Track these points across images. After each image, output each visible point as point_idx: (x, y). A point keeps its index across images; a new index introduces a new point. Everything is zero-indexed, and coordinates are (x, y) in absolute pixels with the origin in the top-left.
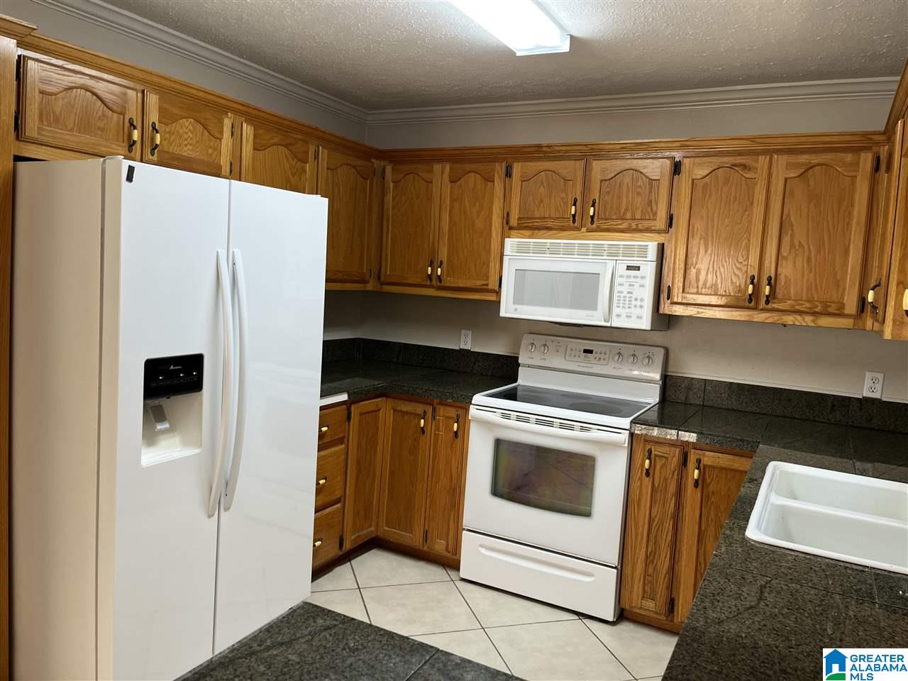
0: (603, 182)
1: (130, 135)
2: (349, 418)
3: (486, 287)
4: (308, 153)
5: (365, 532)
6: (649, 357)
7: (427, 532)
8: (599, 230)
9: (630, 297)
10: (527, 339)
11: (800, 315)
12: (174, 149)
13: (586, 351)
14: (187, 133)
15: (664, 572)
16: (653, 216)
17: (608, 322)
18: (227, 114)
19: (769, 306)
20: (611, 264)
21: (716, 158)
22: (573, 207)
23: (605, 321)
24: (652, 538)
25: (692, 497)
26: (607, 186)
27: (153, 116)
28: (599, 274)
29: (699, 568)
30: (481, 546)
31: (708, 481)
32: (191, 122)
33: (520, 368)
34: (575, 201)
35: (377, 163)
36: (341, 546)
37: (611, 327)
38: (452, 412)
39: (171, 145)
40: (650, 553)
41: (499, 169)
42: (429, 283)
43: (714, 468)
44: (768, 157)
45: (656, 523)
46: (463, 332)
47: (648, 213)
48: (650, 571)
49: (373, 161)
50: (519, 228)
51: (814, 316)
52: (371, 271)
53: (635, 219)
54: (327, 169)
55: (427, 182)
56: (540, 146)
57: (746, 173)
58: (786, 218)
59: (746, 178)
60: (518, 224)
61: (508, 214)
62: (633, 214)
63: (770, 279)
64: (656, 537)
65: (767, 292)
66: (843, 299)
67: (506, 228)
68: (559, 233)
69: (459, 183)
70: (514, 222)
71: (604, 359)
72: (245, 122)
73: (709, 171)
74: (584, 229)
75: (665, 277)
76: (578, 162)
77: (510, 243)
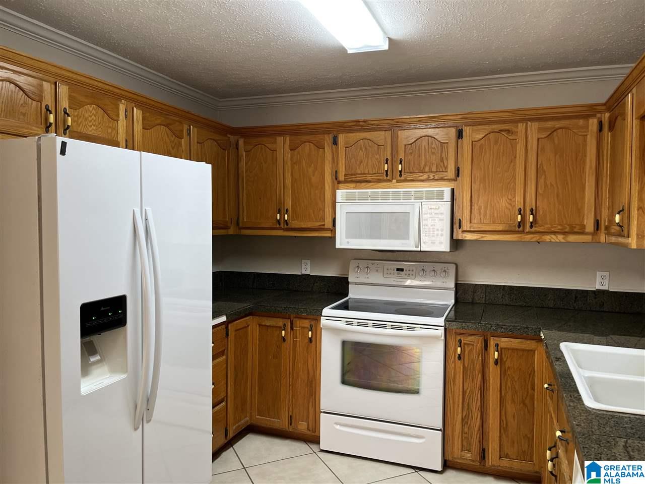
0: (407, 146)
1: (47, 119)
2: (227, 335)
3: (323, 227)
4: (183, 131)
5: (242, 422)
6: (445, 271)
7: (291, 416)
8: (406, 181)
9: (433, 229)
10: (353, 264)
11: (555, 235)
12: (81, 129)
13: (398, 270)
14: (91, 116)
15: (477, 429)
16: (445, 169)
17: (418, 247)
18: (121, 101)
19: (533, 229)
20: (418, 205)
21: (487, 126)
22: (386, 165)
23: (416, 247)
24: (465, 405)
25: (494, 372)
26: (410, 149)
27: (64, 103)
28: (409, 213)
29: (502, 424)
30: (336, 424)
31: (505, 360)
32: (94, 107)
33: (350, 285)
34: (387, 160)
35: (232, 138)
36: (226, 435)
37: (420, 251)
38: (306, 323)
39: (80, 125)
40: (465, 416)
41: (328, 139)
42: (278, 226)
43: (508, 349)
44: (525, 124)
45: (467, 394)
46: (303, 261)
47: (441, 166)
48: (466, 430)
49: (229, 136)
50: (346, 182)
51: (564, 235)
52: (231, 219)
53: (432, 172)
54: (198, 143)
55: (272, 151)
56: (358, 121)
57: (510, 136)
58: (540, 167)
59: (510, 139)
60: (345, 179)
61: (336, 171)
62: (430, 168)
63: (532, 210)
64: (468, 403)
65: (531, 220)
66: (584, 222)
67: (336, 182)
68: (375, 184)
69: (296, 151)
70: (341, 177)
71: (412, 275)
72: (135, 107)
73: (483, 136)
74: (394, 181)
75: (457, 213)
76: (387, 132)
77: (340, 194)
